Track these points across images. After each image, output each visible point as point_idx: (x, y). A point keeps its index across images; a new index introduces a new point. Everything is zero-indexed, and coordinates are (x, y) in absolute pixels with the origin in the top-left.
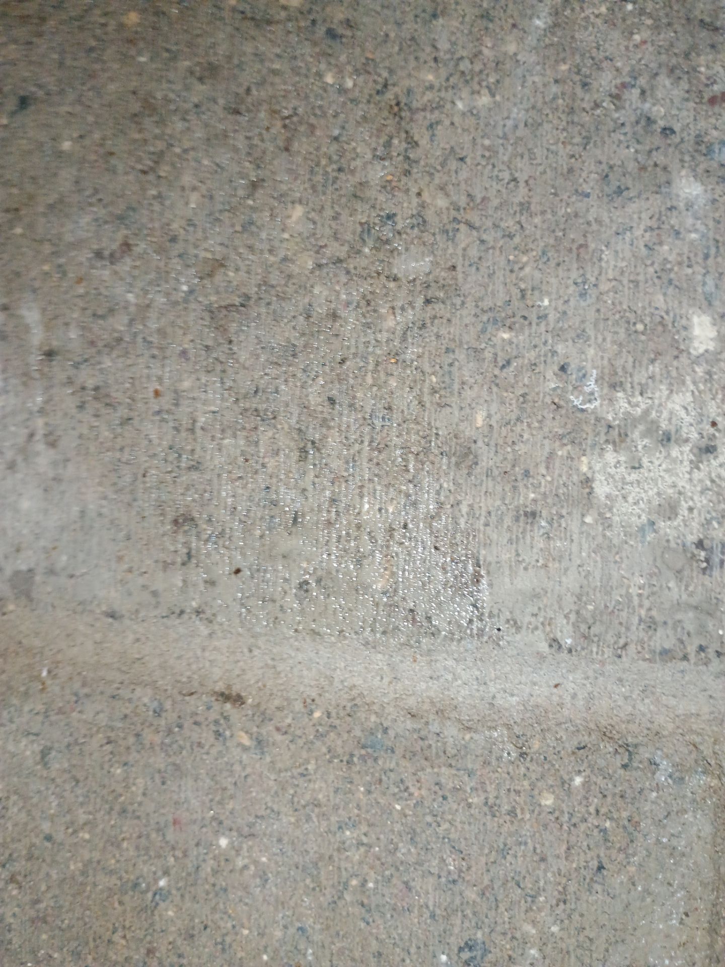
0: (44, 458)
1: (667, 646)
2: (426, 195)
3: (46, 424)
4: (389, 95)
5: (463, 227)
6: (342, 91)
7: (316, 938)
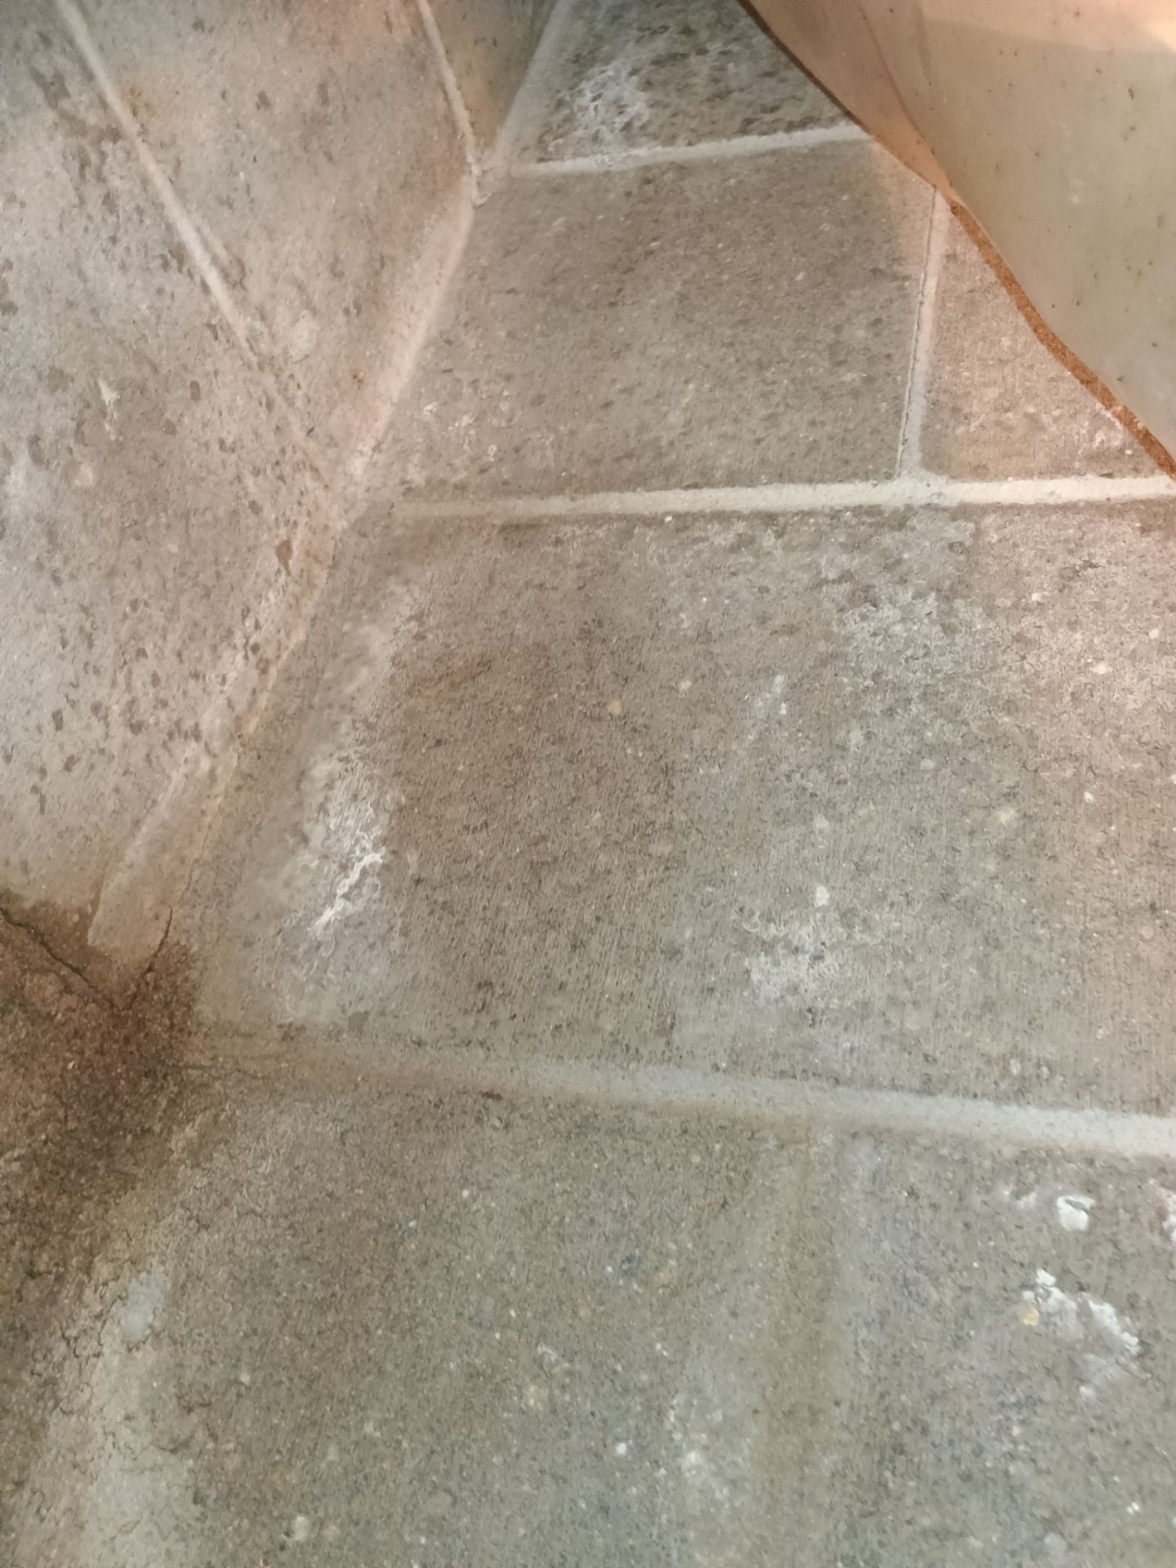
0: (396, 942)
1: (784, 1069)
2: (675, 814)
3: (404, 922)
4: (662, 763)
5: (694, 832)
6: (635, 757)
7: (520, 1259)
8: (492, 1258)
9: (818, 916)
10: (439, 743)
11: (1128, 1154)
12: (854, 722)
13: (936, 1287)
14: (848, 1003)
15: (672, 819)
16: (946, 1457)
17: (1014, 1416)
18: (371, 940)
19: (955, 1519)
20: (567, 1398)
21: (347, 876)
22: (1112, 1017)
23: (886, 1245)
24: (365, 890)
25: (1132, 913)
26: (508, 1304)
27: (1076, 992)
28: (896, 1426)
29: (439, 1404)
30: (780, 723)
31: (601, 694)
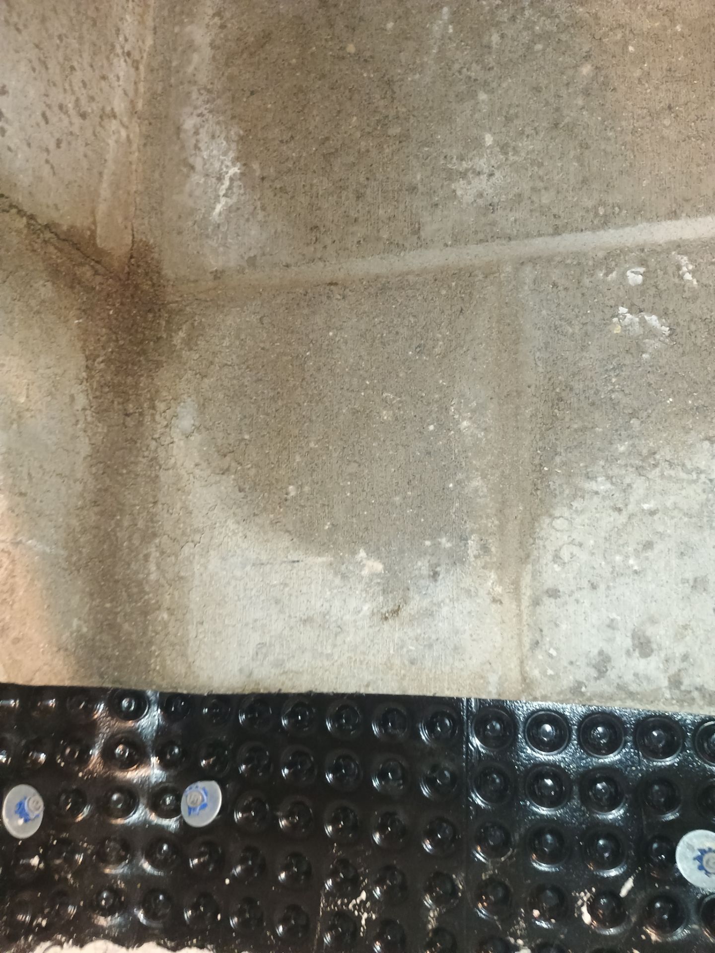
0: (261, 216)
1: (481, 238)
2: (399, 109)
3: (261, 203)
4: (386, 79)
5: (411, 117)
6: (369, 78)
7: (366, 358)
8: (352, 360)
9: (488, 151)
10: (252, 93)
11: (661, 242)
12: (493, 30)
13: (571, 327)
14: (510, 196)
15: (398, 112)
16: (582, 398)
17: (612, 374)
18: (246, 216)
19: (589, 423)
20: (402, 412)
21: (222, 184)
22: (650, 173)
23: (544, 312)
24: (235, 190)
25: (658, 114)
26: (365, 379)
27: (631, 164)
28: (558, 390)
29: (342, 428)
30: (450, 38)
31: (341, 42)
